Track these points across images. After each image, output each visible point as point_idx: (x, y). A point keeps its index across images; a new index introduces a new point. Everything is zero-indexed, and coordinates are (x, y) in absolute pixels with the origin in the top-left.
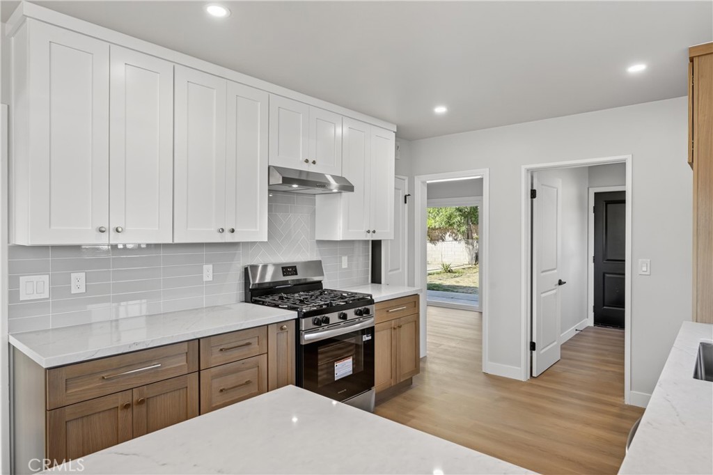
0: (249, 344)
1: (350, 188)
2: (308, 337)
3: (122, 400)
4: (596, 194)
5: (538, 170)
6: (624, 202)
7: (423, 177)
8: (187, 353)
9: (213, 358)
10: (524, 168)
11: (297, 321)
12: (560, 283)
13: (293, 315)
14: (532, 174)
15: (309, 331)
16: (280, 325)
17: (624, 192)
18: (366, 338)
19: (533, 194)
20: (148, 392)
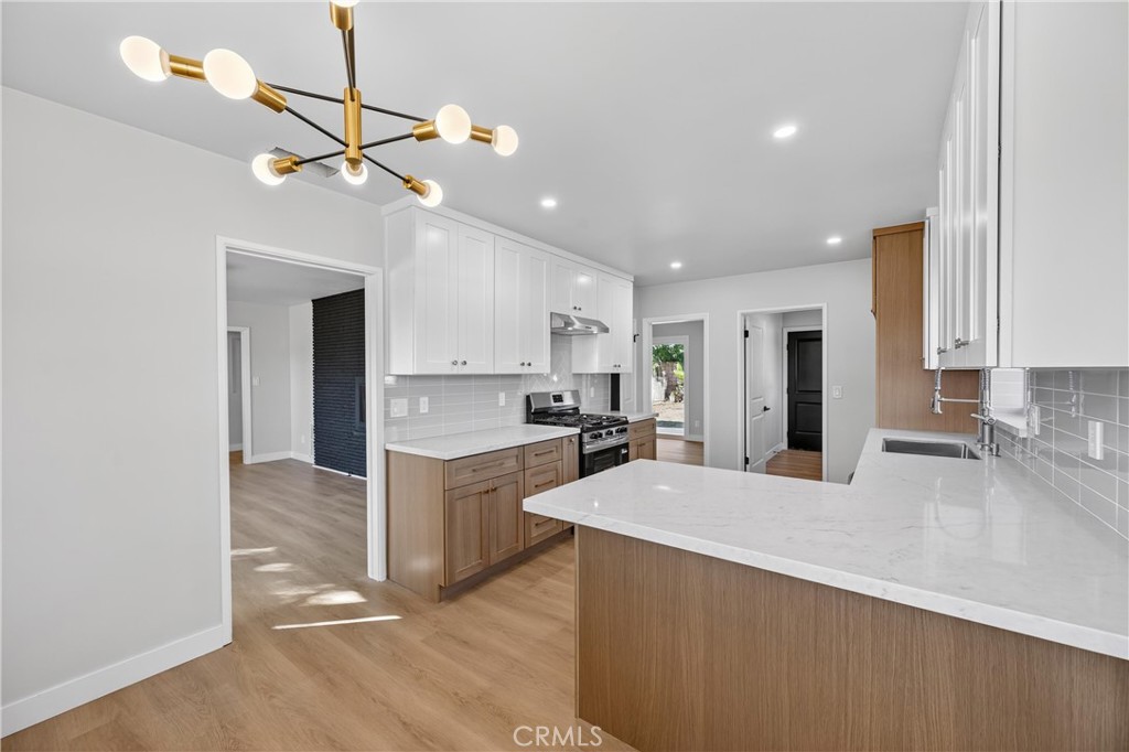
0: (552, 451)
1: (606, 330)
2: (588, 449)
3: (483, 487)
4: (789, 334)
5: (751, 315)
6: (820, 339)
7: (649, 320)
8: (517, 456)
9: (532, 461)
10: (739, 313)
11: (580, 436)
12: (766, 409)
13: (577, 430)
14: (745, 316)
15: (588, 443)
16: (569, 437)
17: (821, 331)
18: (624, 451)
19: (746, 334)
20: (497, 483)
